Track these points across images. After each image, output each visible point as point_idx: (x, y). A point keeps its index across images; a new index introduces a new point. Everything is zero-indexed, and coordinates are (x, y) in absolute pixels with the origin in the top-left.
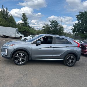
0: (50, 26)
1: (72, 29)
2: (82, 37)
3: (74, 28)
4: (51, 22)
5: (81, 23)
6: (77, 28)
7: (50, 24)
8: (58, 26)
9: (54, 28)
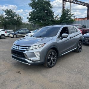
0: (6, 16)
2: (41, 25)
3: (30, 16)
4: (6, 12)
8: (15, 16)
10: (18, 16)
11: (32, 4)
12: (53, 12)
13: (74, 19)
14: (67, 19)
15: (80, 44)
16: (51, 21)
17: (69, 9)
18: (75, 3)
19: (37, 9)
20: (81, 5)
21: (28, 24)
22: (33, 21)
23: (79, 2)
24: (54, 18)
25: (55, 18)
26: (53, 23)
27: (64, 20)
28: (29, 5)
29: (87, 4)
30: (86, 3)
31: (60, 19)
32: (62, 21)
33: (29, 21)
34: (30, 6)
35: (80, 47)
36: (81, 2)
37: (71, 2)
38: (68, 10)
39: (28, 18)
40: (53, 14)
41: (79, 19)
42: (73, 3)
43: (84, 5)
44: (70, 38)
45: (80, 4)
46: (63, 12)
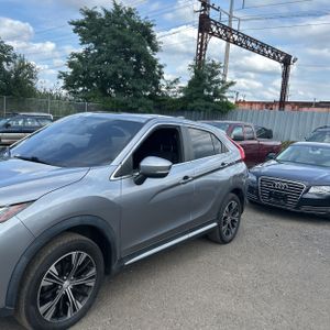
11: (83, 24)
12: (161, 67)
13: (233, 101)
14: (209, 99)
15: (230, 207)
16: (150, 97)
17: (217, 62)
18: (241, 46)
19: (102, 48)
20: (264, 54)
21: (58, 98)
22: (81, 89)
23: (257, 42)
24: (163, 89)
25: (168, 88)
26: (155, 107)
27: (196, 99)
28: (74, 27)
29: (282, 53)
30: (278, 52)
31: (181, 94)
32: (190, 105)
33: (64, 88)
34: (75, 31)
35: (233, 221)
36: (263, 45)
37: (228, 40)
38: (213, 65)
39: (62, 75)
40: (161, 73)
41: (251, 103)
42: (235, 43)
43: (274, 58)
44: (186, 178)
45: (259, 53)
46: (195, 72)
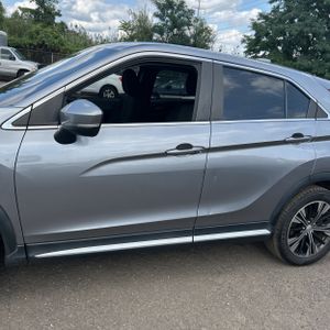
0: (156, 21)
1: (243, 41)
4: (159, 5)
5: (283, 14)
6: (267, 35)
7: (156, 15)
8: (189, 25)
9: (172, 30)
10: (202, 25)
